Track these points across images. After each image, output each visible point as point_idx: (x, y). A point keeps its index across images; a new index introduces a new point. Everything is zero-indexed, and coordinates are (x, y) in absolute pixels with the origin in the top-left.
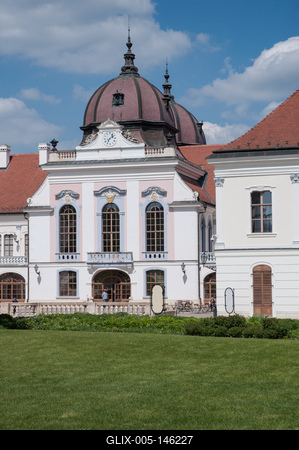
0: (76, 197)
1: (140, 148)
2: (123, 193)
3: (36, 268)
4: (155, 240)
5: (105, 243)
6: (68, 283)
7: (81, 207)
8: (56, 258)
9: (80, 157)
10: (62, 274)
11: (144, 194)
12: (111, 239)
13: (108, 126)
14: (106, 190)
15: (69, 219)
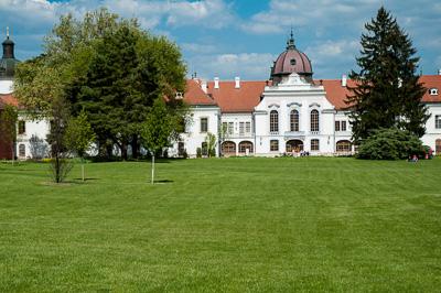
0: (279, 107)
1: (308, 86)
2: (300, 105)
3: (261, 138)
4: (315, 126)
5: (291, 127)
6: (274, 146)
7: (280, 111)
8: (268, 134)
9: (280, 89)
10: (272, 141)
11: (310, 106)
12: (295, 126)
13: (293, 75)
14: (293, 104)
15: (274, 116)
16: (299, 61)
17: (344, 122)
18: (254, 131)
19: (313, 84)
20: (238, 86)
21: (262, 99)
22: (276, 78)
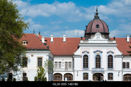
0: (88, 53)
1: (106, 40)
2: (102, 52)
3: (78, 72)
4: (110, 65)
5: (96, 65)
6: (86, 76)
7: (90, 56)
8: (82, 69)
9: (89, 42)
10: (84, 74)
11: (108, 53)
12: (98, 64)
13: (97, 34)
14: (97, 51)
15: (86, 59)
16: (101, 26)
17: (128, 63)
18: (74, 67)
19: (110, 39)
20: (64, 40)
21: (78, 48)
22: (88, 36)
